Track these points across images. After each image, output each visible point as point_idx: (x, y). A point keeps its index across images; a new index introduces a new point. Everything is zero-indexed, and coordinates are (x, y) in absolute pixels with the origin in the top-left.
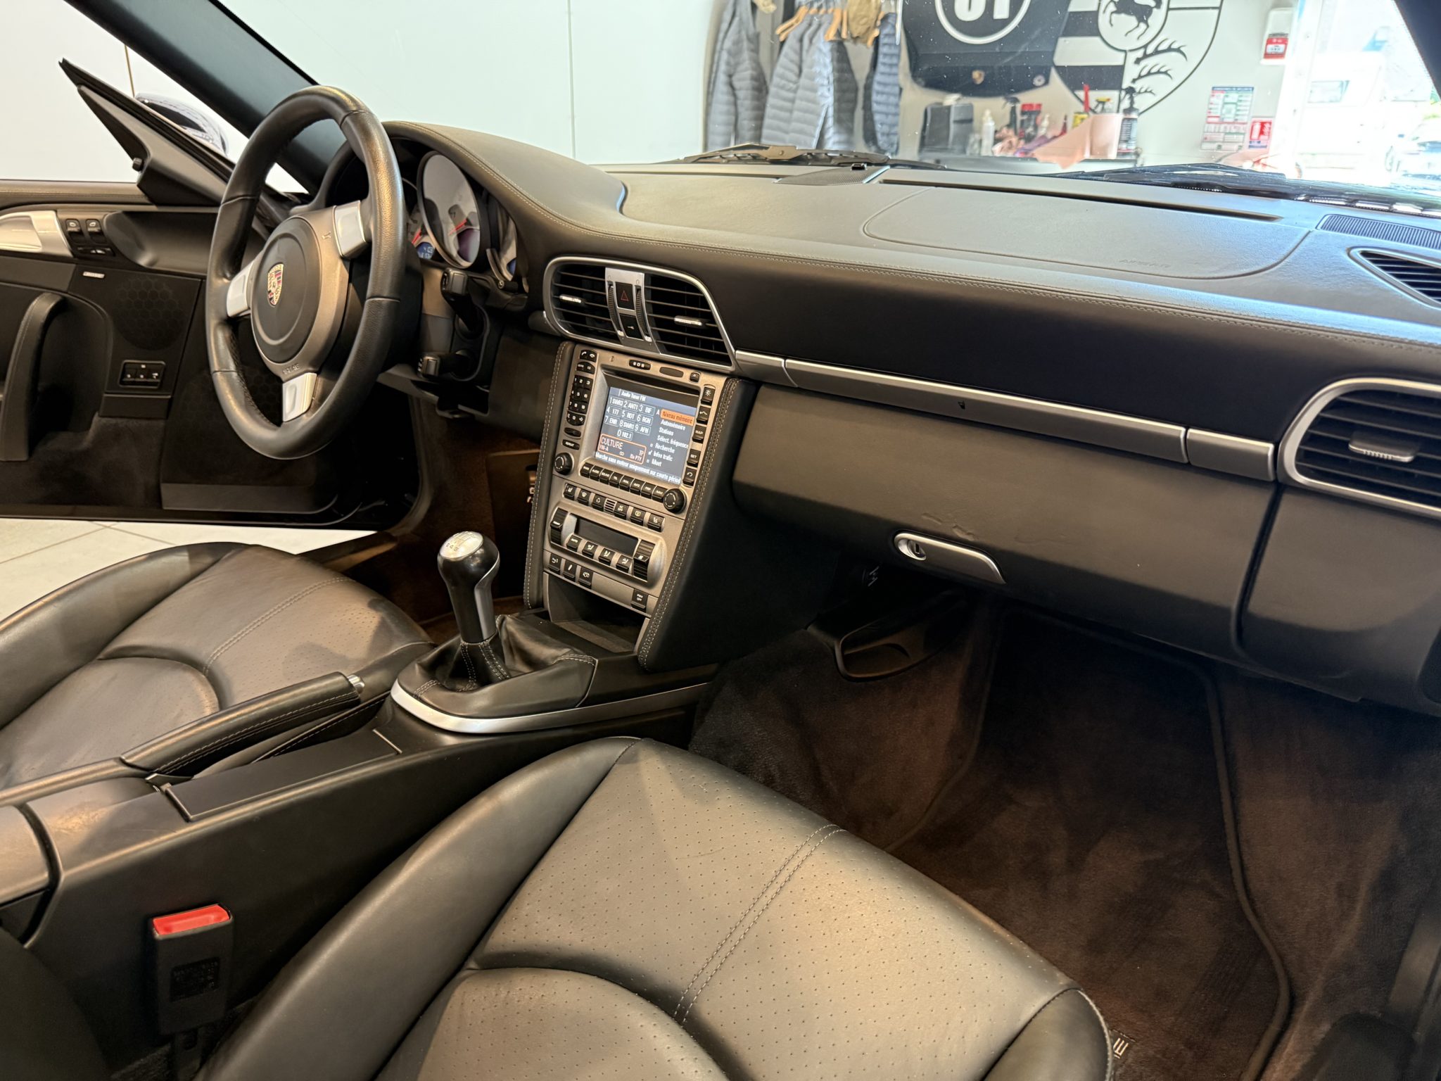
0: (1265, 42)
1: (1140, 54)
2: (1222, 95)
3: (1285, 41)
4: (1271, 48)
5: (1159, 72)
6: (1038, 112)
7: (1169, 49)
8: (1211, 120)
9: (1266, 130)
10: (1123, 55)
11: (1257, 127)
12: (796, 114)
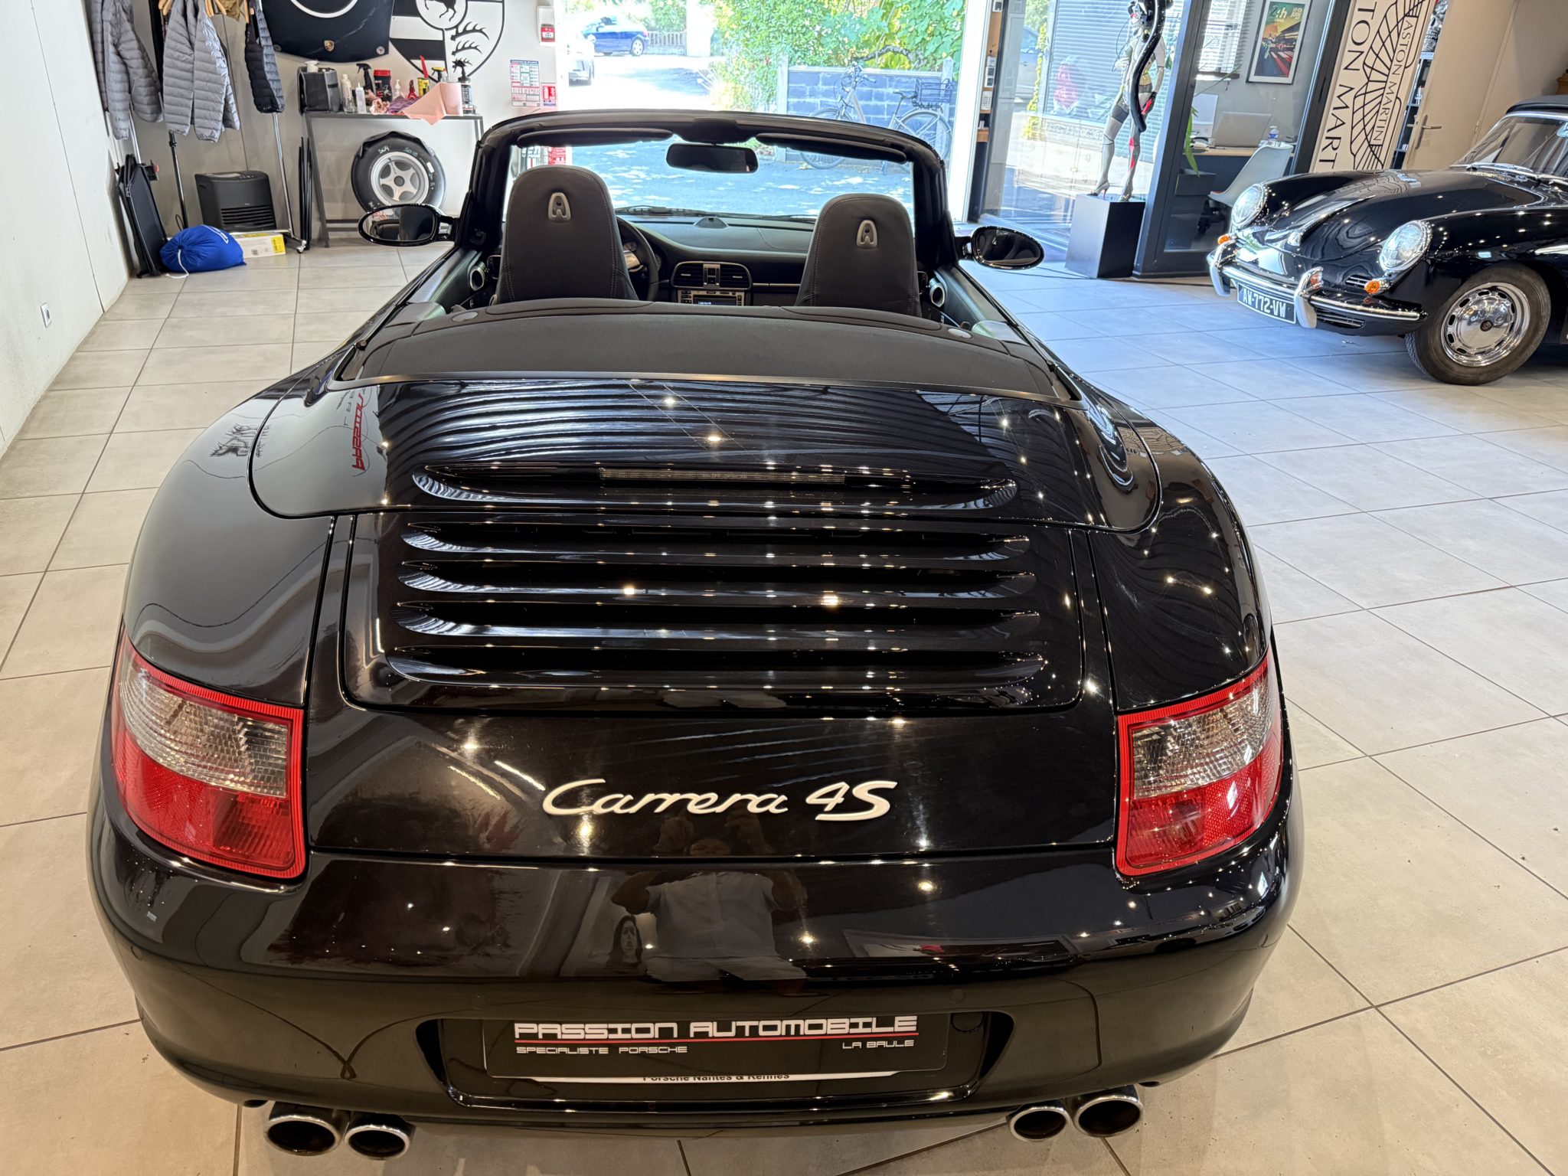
0: (540, 30)
1: (453, 32)
2: (518, 67)
3: (553, 30)
4: (545, 34)
5: (470, 47)
6: (389, 78)
7: (474, 30)
8: (514, 84)
9: (553, 93)
10: (441, 32)
11: (546, 90)
12: (197, 83)
